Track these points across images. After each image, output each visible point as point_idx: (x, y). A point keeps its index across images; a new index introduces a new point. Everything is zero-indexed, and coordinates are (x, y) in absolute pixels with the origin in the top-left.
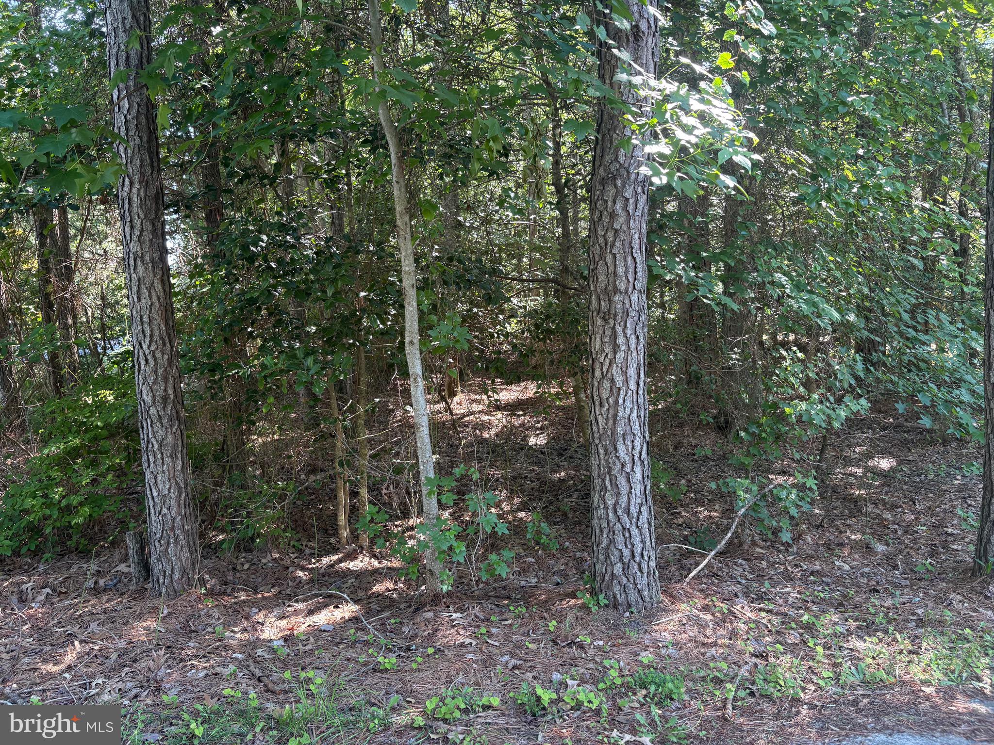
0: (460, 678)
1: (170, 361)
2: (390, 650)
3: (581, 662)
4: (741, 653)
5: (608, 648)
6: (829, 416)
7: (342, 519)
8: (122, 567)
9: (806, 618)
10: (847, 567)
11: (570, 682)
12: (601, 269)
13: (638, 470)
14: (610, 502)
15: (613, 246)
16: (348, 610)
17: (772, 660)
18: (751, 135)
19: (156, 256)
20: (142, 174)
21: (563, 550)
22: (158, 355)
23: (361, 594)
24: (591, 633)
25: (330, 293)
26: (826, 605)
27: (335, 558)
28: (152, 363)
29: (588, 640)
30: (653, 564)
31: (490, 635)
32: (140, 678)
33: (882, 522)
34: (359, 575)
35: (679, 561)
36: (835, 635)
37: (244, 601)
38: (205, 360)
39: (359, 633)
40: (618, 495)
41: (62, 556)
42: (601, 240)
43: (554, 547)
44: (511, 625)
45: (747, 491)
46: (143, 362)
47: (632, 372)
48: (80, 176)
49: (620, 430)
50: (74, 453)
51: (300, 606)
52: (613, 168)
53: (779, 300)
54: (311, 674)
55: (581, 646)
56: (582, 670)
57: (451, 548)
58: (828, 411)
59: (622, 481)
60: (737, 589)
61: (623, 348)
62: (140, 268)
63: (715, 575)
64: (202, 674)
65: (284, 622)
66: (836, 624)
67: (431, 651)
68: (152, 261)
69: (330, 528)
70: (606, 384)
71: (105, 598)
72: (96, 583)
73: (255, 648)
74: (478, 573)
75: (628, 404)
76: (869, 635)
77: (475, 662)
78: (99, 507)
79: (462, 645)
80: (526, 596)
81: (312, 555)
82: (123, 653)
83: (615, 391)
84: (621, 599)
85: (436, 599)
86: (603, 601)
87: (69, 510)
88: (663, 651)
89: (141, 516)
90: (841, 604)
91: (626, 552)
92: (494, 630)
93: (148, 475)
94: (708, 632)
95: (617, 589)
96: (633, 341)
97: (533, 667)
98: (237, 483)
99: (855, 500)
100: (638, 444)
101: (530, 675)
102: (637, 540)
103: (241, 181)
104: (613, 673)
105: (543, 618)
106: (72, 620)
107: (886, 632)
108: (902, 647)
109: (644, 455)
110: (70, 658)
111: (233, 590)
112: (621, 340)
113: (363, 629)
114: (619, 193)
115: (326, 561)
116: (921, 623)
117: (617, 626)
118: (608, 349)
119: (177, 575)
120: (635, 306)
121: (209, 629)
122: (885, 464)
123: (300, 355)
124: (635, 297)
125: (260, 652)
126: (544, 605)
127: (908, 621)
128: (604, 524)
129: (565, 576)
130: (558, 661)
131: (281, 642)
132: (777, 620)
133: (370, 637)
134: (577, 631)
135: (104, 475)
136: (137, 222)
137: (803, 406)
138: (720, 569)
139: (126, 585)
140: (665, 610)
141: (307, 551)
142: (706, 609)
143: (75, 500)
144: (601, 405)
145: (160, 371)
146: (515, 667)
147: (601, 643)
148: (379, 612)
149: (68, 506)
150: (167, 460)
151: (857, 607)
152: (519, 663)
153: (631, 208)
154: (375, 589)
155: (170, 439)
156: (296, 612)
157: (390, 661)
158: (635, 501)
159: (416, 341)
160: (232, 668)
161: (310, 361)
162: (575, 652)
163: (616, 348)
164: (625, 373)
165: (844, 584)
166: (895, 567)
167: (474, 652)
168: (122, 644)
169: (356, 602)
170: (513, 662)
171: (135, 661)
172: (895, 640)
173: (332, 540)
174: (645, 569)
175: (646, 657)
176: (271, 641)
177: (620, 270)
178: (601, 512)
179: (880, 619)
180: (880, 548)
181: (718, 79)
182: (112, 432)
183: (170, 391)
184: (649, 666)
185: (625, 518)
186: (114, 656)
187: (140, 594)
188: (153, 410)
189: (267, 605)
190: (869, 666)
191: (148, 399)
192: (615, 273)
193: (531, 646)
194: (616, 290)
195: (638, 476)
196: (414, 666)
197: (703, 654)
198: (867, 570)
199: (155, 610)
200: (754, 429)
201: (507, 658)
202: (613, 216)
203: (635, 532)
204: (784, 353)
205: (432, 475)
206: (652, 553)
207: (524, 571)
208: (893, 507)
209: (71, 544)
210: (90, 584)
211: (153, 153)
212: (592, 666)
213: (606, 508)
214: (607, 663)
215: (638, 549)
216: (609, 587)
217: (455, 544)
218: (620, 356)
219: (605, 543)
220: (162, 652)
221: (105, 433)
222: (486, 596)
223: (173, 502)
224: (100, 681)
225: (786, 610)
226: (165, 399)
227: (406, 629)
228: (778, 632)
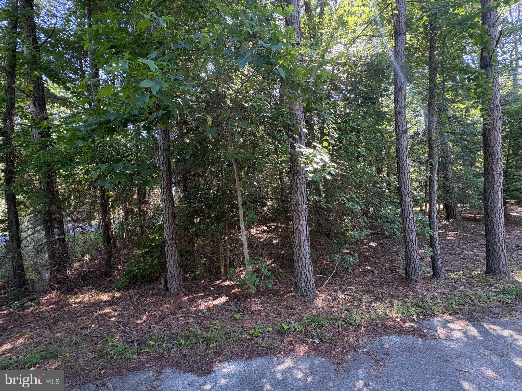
0: (260, 322)
1: (174, 228)
2: (238, 312)
3: (295, 315)
4: (341, 309)
5: (302, 310)
6: (359, 235)
7: (222, 269)
8: (160, 287)
9: (359, 296)
10: (368, 279)
11: (292, 322)
12: (294, 198)
13: (308, 255)
14: (300, 265)
15: (297, 192)
16: (224, 299)
17: (351, 311)
18: (335, 164)
19: (170, 199)
20: (167, 177)
21: (286, 277)
22: (171, 226)
23: (228, 293)
24: (297, 305)
25: (218, 207)
26: (364, 292)
27: (220, 281)
28: (169, 229)
29: (296, 307)
30: (313, 282)
31: (267, 306)
32: (165, 324)
33: (376, 263)
34: (228, 286)
35: (320, 279)
36: (368, 302)
37: (195, 297)
38: (183, 226)
39: (229, 307)
40: (302, 262)
41: (143, 283)
42: (294, 190)
43: (284, 276)
44: (273, 303)
45: (338, 258)
46: (166, 229)
47: (304, 227)
48: (151, 181)
49: (302, 244)
50: (146, 253)
51: (211, 298)
52: (296, 171)
53: (343, 204)
54: (215, 322)
55: (294, 309)
56: (295, 317)
57: (255, 281)
58: (360, 234)
59: (303, 259)
60: (338, 287)
61: (302, 220)
62: (166, 202)
63: (331, 283)
64: (183, 322)
65: (207, 303)
66: (367, 298)
67: (250, 313)
68: (169, 200)
69: (219, 272)
70: (297, 231)
71: (155, 297)
72: (152, 292)
73: (199, 313)
74: (263, 287)
75: (304, 236)
76: (378, 301)
77: (264, 316)
78: (153, 268)
79: (259, 310)
80: (276, 293)
81: (214, 280)
82: (160, 316)
83: (300, 233)
84: (305, 293)
85: (251, 295)
86: (300, 294)
87: (145, 270)
88: (319, 310)
89: (165, 270)
90: (368, 291)
91: (306, 279)
92: (268, 305)
93: (167, 261)
94: (331, 303)
95: (303, 290)
96: (304, 218)
97: (281, 317)
98: (192, 260)
99: (367, 256)
100: (307, 247)
101: (280, 320)
102: (308, 276)
103: (193, 176)
104: (305, 318)
105: (282, 300)
106: (146, 305)
107: (382, 300)
108: (388, 305)
109: (309, 251)
110: (145, 318)
111: (192, 294)
112: (301, 218)
113: (229, 305)
114: (298, 177)
115: (218, 282)
116: (392, 297)
117: (304, 302)
118: (297, 220)
119: (176, 290)
120: (304, 208)
121: (185, 307)
122: (374, 244)
123: (210, 224)
124: (304, 206)
125: (200, 314)
126: (282, 295)
127: (388, 296)
128: (299, 271)
129: (287, 285)
130: (288, 315)
131: (206, 310)
132: (350, 298)
133: (232, 308)
134: (292, 304)
135: (155, 259)
136: (165, 190)
137: (352, 233)
138: (332, 281)
139: (161, 293)
140: (318, 296)
141: (212, 279)
142: (330, 295)
143: (147, 267)
144: (296, 237)
145: (171, 231)
146: (275, 317)
147: (300, 308)
148: (234, 299)
149: (145, 269)
150: (173, 256)
151: (373, 292)
152: (277, 315)
153: (301, 181)
154: (233, 291)
155: (174, 250)
156: (210, 300)
157: (238, 316)
158: (307, 264)
159: (243, 220)
160: (192, 320)
161: (213, 227)
162: (293, 311)
163: (300, 220)
164: (302, 227)
165: (368, 285)
166: (382, 278)
167: (263, 312)
168: (160, 313)
169: (227, 296)
170: (275, 315)
171: (164, 318)
172: (385, 303)
173: (219, 275)
174: (311, 284)
175: (314, 312)
176: (203, 310)
177: (300, 198)
178: (298, 268)
179: (380, 296)
180: (376, 272)
181: (324, 149)
182: (157, 246)
183: (174, 236)
184: (315, 315)
185: (305, 269)
186: (158, 317)
187: (165, 296)
188: (169, 242)
189: (202, 298)
190: (379, 312)
191: (168, 239)
192: (298, 199)
193: (280, 310)
194: (299, 204)
195: (308, 257)
196: (246, 318)
197: (330, 310)
198: (374, 279)
199: (170, 301)
200: (338, 239)
201: (273, 314)
202: (297, 184)
203: (308, 273)
204: (345, 217)
205: (248, 259)
206: (313, 279)
207: (275, 284)
208: (378, 258)
209: (145, 279)
210: (151, 292)
211: (170, 171)
212: (298, 316)
213: (299, 266)
214: (302, 315)
215: (309, 278)
216: (301, 290)
217: (256, 279)
218: (301, 222)
219: (299, 277)
220: (172, 316)
221: (155, 247)
222: (265, 293)
223: (174, 268)
224: (154, 326)
225: (352, 294)
226: (172, 239)
227: (242, 305)
228: (351, 302)
